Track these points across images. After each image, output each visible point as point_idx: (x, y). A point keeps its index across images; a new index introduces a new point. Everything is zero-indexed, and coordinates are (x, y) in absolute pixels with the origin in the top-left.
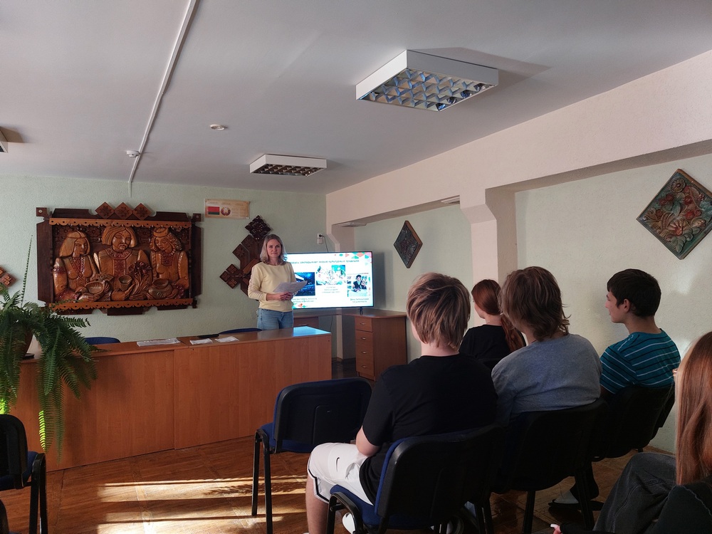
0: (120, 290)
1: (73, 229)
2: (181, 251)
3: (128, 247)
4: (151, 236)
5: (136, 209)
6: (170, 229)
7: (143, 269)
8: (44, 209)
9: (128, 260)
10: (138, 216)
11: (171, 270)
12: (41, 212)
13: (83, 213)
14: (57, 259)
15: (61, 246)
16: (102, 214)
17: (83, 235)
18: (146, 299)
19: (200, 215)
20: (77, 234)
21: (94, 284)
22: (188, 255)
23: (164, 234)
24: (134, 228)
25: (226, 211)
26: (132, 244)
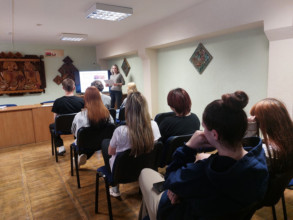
0: (13, 86)
2: (36, 71)
4: (24, 65)
5: (16, 54)
6: (31, 62)
10: (17, 57)
11: (33, 78)
16: (2, 56)
19: (43, 56)
21: (2, 84)
22: (39, 72)
23: (28, 64)
24: (16, 62)
25: (54, 54)
26: (16, 68)
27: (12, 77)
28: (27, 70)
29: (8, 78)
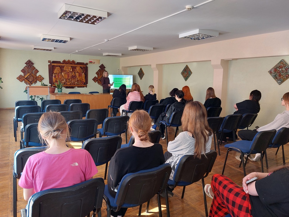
0: (69, 82)
1: (57, 66)
2: (83, 73)
3: (70, 71)
6: (80, 67)
7: (74, 77)
8: (50, 61)
9: (70, 75)
10: (72, 63)
11: (81, 77)
12: (49, 62)
13: (59, 62)
14: (54, 74)
15: (54, 70)
16: (64, 63)
17: (60, 68)
18: (75, 85)
19: (87, 63)
20: (58, 68)
21: (62, 80)
22: (85, 74)
23: (79, 68)
25: (94, 62)
26: (71, 70)
27: (68, 76)
28: (77, 72)
29: (66, 77)
